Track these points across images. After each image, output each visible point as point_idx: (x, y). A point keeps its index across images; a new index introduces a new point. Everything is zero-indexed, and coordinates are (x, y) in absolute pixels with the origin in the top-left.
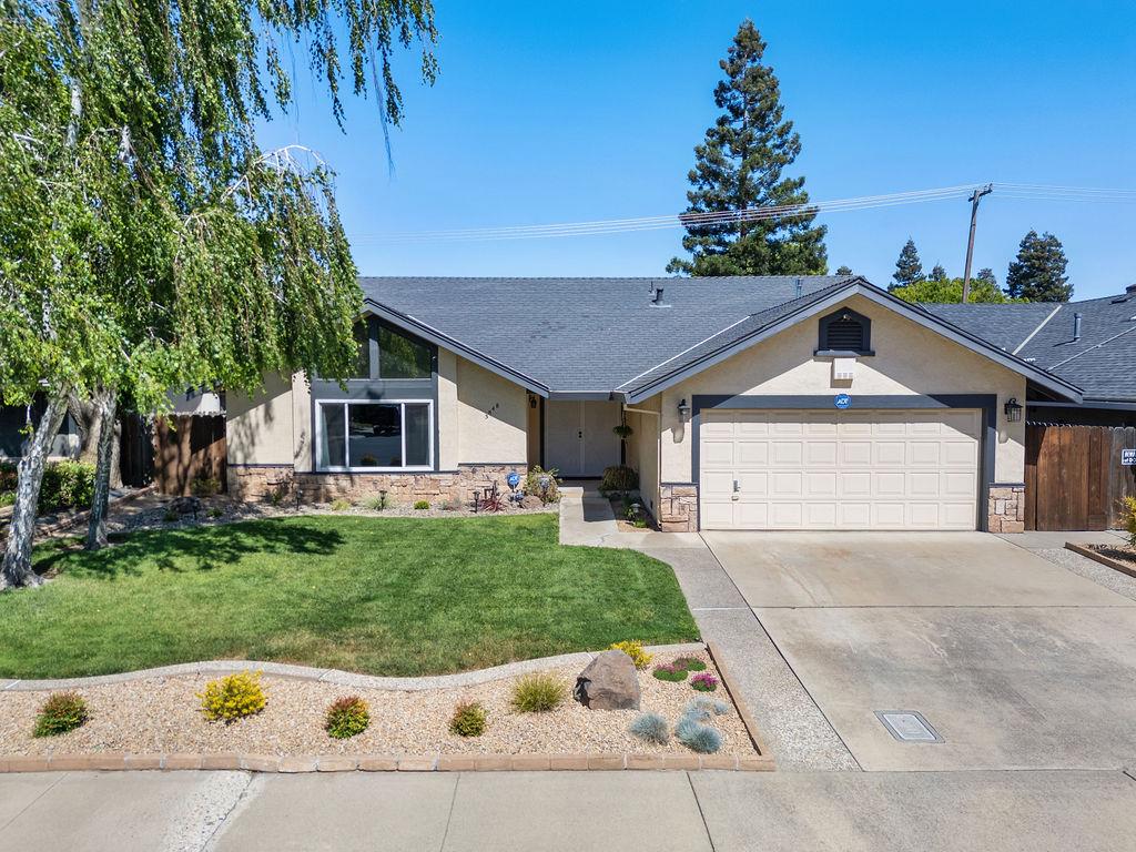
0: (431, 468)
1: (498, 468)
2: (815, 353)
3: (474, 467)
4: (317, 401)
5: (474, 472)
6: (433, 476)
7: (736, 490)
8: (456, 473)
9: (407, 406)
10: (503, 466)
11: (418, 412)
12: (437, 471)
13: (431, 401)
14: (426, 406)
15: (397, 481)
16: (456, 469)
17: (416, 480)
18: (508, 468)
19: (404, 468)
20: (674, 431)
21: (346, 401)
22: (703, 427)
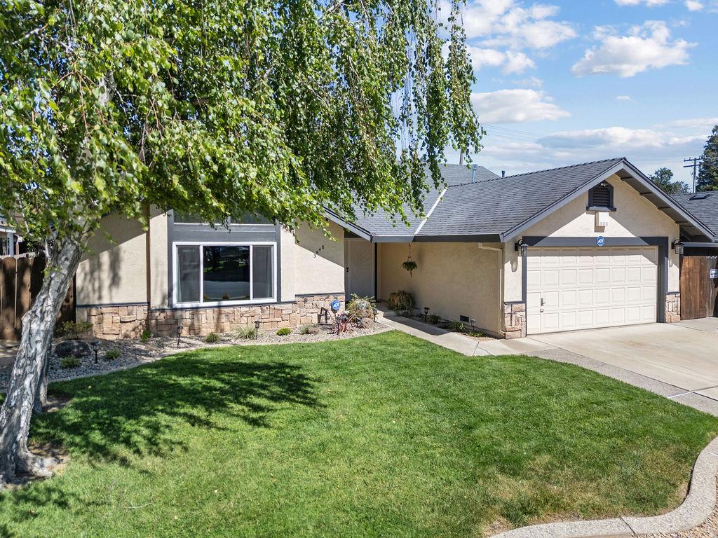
0: (275, 300)
1: (324, 297)
2: (587, 208)
3: (305, 297)
4: (175, 244)
5: (305, 301)
6: (277, 306)
7: (542, 304)
8: (294, 303)
9: (255, 248)
10: (327, 295)
11: (264, 253)
12: (279, 302)
13: (275, 244)
14: (269, 248)
15: (246, 312)
16: (293, 299)
17: (263, 311)
18: (331, 296)
19: (252, 301)
20: (512, 263)
21: (202, 244)
22: (529, 259)
